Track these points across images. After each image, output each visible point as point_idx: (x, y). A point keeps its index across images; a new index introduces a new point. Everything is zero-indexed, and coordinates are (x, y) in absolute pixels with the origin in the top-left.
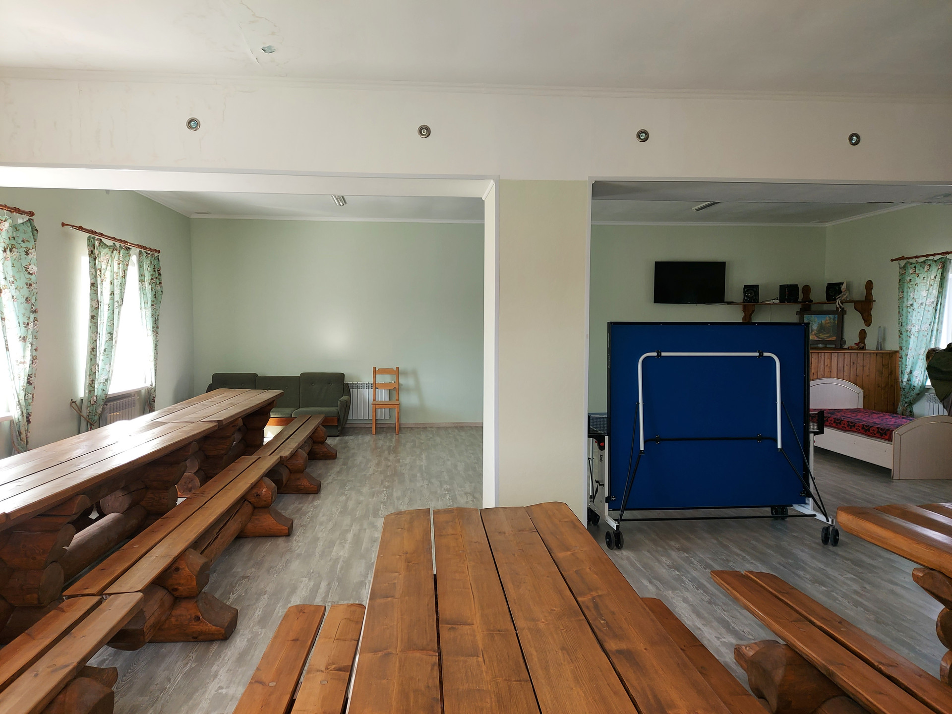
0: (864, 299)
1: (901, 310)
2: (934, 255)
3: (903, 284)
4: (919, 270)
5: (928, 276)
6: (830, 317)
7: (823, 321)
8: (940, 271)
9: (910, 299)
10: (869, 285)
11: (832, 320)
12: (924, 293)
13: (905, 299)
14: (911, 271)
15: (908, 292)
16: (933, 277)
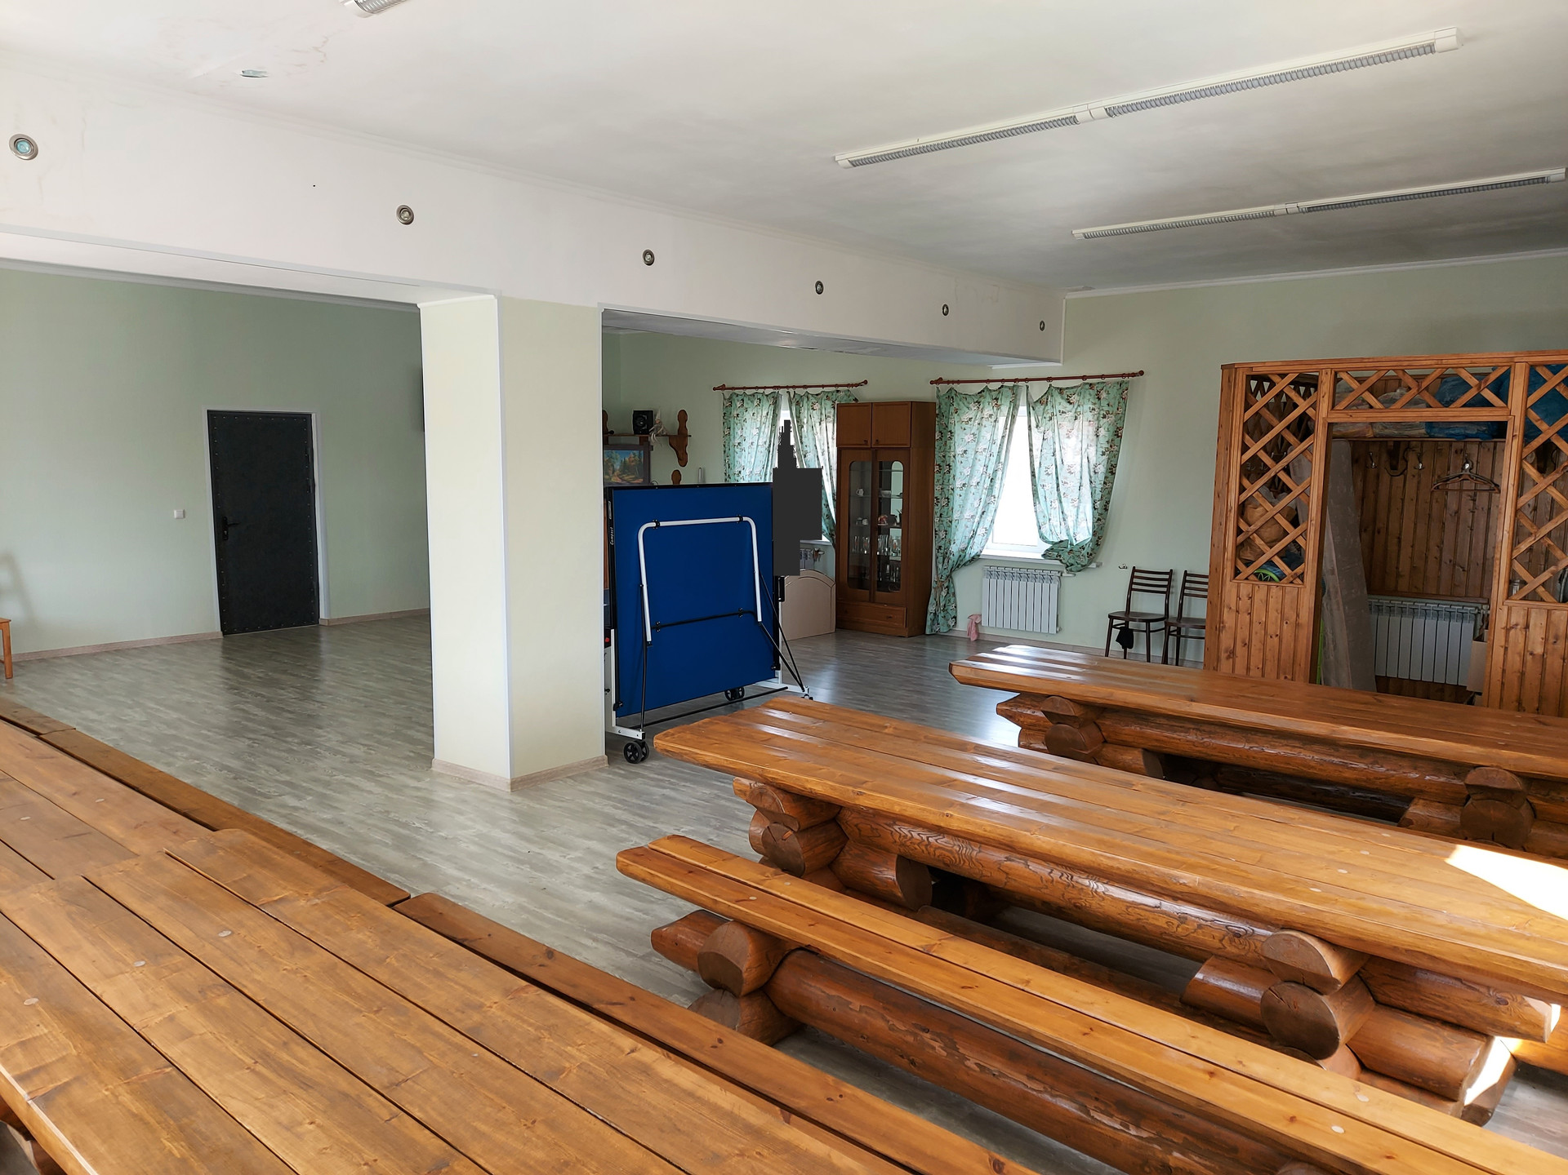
0: (676, 434)
1: (727, 450)
2: (765, 388)
3: (728, 420)
4: (747, 403)
5: (758, 413)
6: (634, 454)
7: (627, 459)
8: (772, 407)
9: (737, 437)
10: (683, 416)
11: (637, 458)
12: (755, 431)
13: (732, 437)
14: (739, 405)
15: (734, 429)
16: (765, 413)
